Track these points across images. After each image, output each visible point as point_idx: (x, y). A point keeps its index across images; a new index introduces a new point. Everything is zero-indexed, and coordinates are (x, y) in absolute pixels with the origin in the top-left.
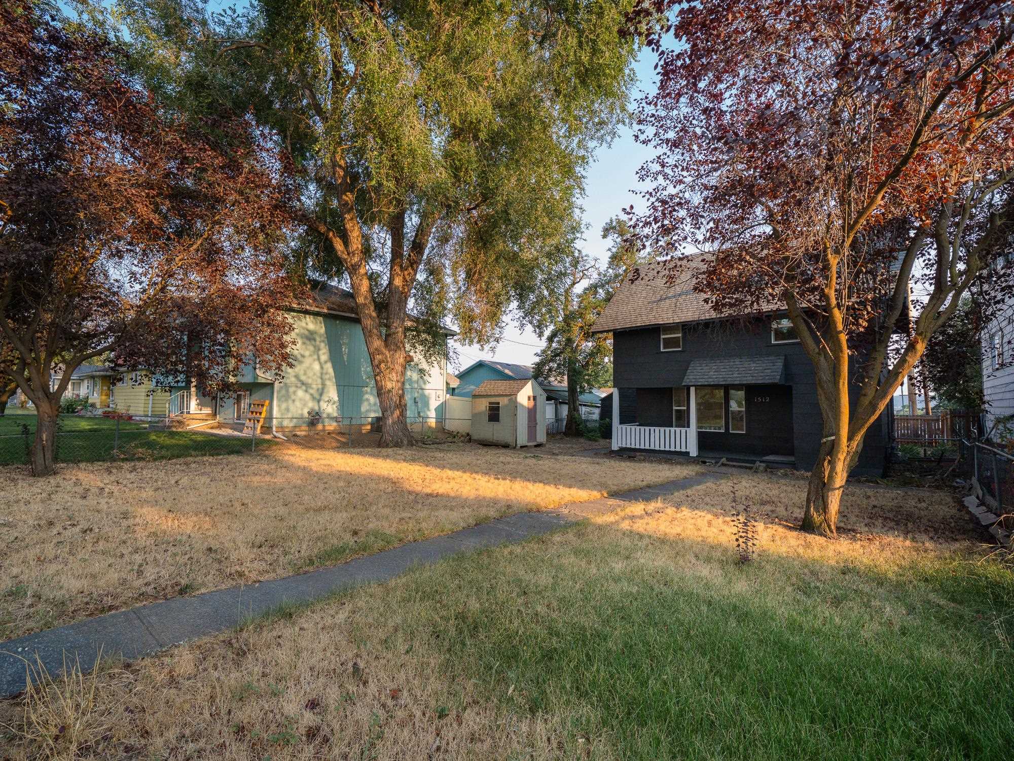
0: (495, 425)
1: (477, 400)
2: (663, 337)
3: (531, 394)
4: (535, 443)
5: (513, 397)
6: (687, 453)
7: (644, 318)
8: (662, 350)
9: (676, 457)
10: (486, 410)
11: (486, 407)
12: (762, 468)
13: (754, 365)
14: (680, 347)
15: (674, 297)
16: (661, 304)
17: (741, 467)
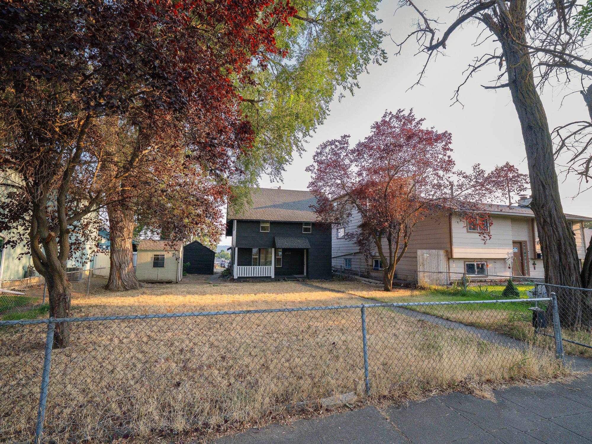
0: (160, 269)
1: (143, 253)
2: (261, 225)
6: (270, 277)
7: (255, 216)
8: (260, 231)
9: (265, 279)
10: (152, 259)
11: (152, 258)
12: (301, 280)
13: (299, 241)
14: (269, 231)
15: (263, 208)
16: (258, 210)
17: (294, 280)
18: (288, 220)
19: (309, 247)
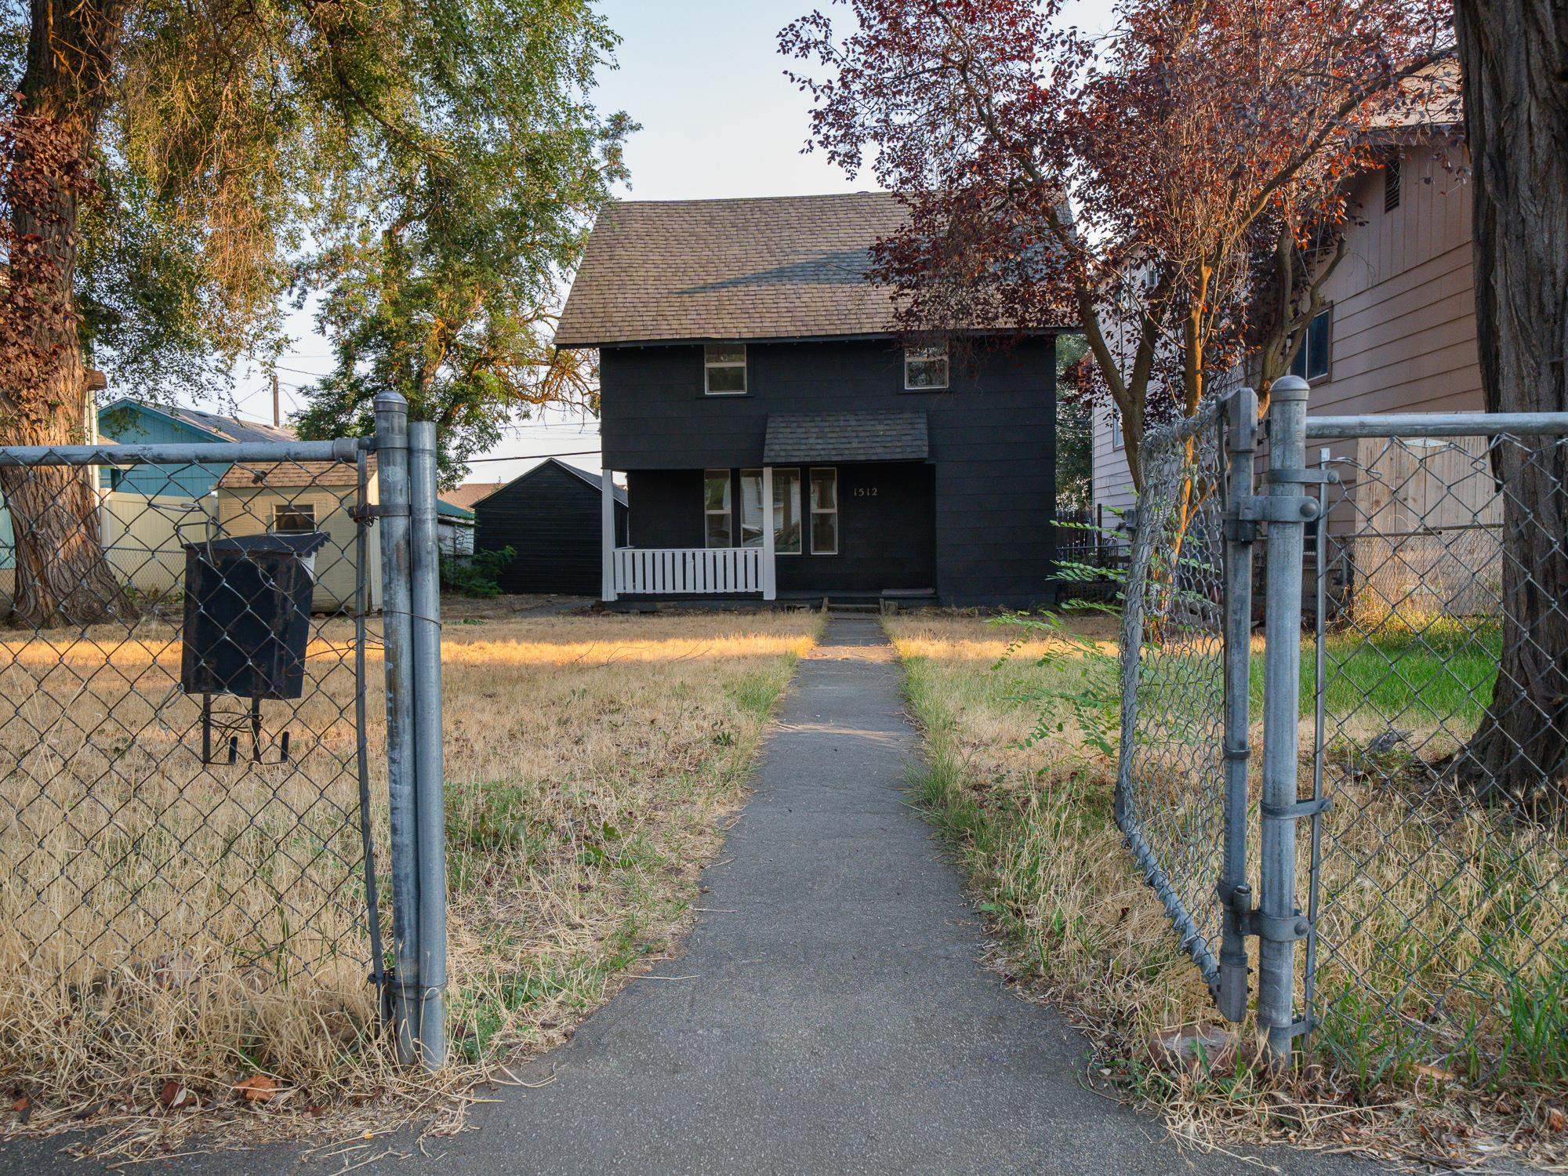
1: (236, 501)
2: (708, 365)
5: (354, 492)
6: (759, 596)
7: (675, 324)
9: (737, 604)
11: (270, 516)
12: (893, 608)
13: (881, 427)
14: (742, 388)
15: (723, 285)
16: (699, 297)
17: (858, 610)
18: (823, 333)
19: (924, 453)
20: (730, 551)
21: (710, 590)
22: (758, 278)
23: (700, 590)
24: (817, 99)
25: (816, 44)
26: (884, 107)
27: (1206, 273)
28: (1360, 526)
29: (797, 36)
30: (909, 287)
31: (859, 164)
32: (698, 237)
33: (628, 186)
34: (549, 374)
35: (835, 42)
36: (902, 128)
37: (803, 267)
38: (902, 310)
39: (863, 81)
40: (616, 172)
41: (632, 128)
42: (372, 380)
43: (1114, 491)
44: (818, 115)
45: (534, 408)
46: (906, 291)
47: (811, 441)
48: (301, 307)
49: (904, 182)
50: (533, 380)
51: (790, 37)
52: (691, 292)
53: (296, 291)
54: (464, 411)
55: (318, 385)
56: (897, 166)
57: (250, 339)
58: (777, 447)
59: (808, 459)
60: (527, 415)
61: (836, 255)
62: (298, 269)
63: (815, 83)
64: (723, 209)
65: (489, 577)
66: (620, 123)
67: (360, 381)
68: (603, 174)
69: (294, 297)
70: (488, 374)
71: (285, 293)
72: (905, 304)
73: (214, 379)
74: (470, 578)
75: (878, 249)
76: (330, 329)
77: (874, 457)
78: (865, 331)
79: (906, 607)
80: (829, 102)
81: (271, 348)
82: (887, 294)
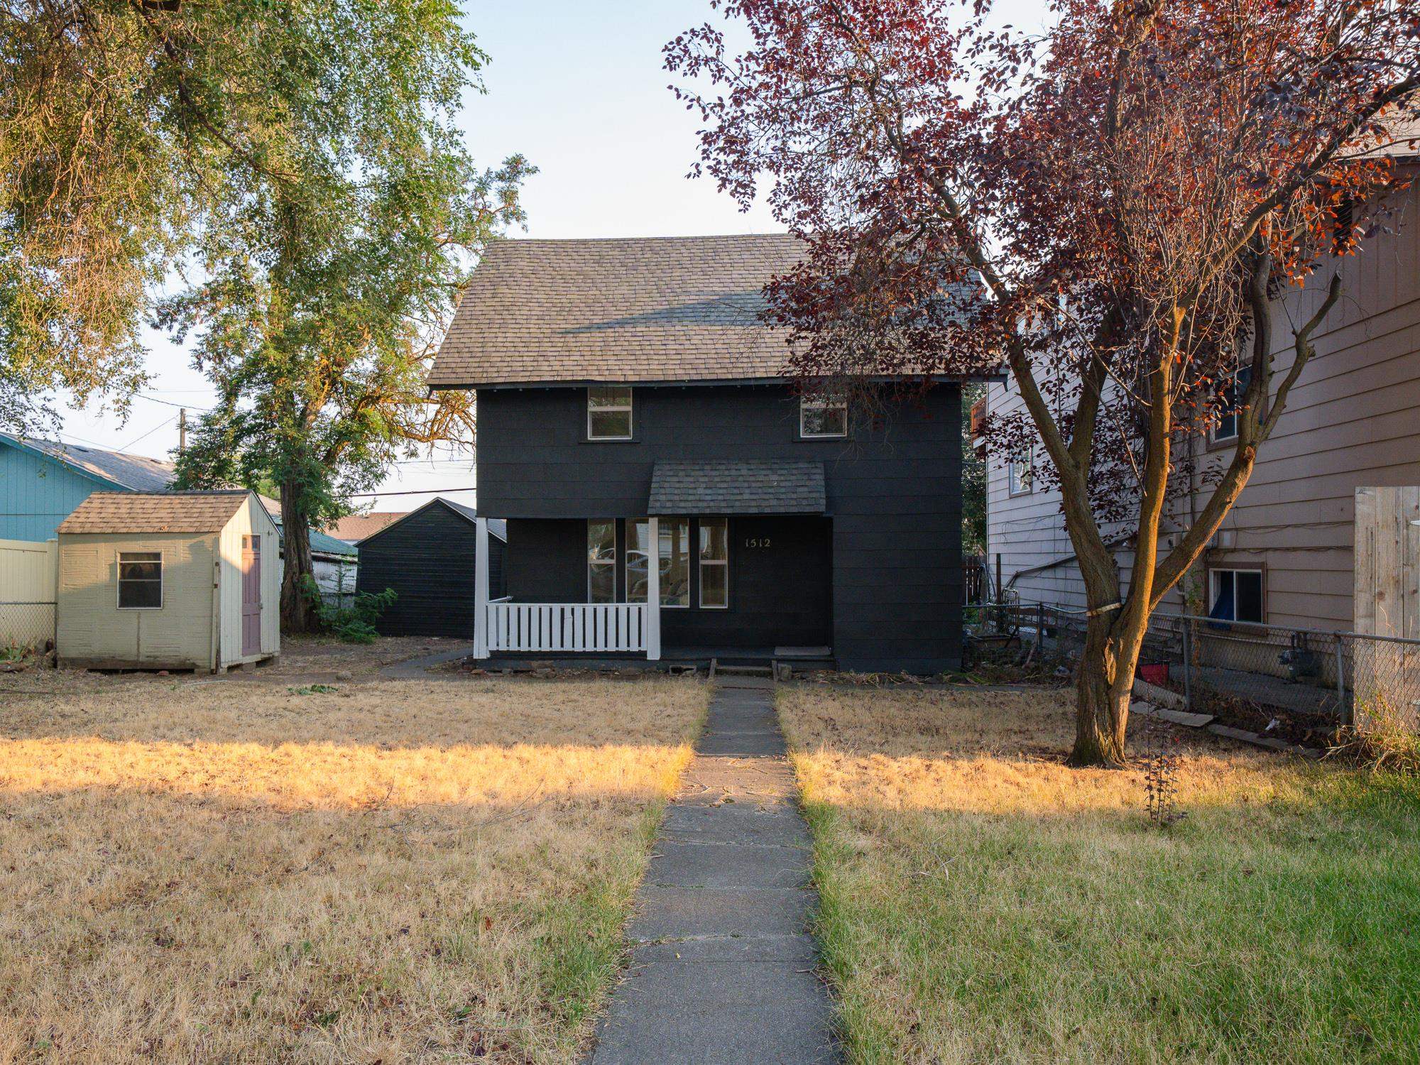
0: (147, 614)
1: (78, 548)
2: (591, 409)
3: (248, 532)
4: (258, 657)
5: (208, 539)
6: (642, 655)
7: (557, 365)
8: (590, 438)
9: (618, 665)
10: (113, 573)
11: (113, 566)
12: (786, 672)
13: (775, 477)
14: (627, 434)
15: (609, 325)
16: (584, 337)
17: (749, 674)
18: (714, 377)
19: (822, 507)
20: (612, 607)
21: (590, 648)
22: (646, 319)
23: (579, 648)
24: (706, 118)
25: (707, 61)
26: (780, 134)
27: (1179, 315)
28: (1360, 626)
29: (686, 51)
30: (807, 329)
31: (753, 195)
32: (586, 277)
33: (524, 227)
34: (438, 412)
35: (728, 59)
36: (800, 157)
37: (694, 309)
38: (799, 354)
39: (758, 102)
40: (513, 214)
41: (528, 171)
42: (255, 417)
43: (1011, 538)
44: (708, 139)
45: (422, 447)
46: (803, 334)
47: (701, 491)
48: (181, 342)
49: (802, 216)
50: (421, 418)
51: (677, 52)
52: (575, 332)
53: (176, 326)
54: (349, 448)
55: (198, 422)
56: (795, 199)
57: (105, 374)
58: (663, 498)
59: (695, 511)
60: (413, 454)
61: (729, 296)
62: (178, 304)
63: (704, 101)
64: (613, 248)
65: (368, 621)
66: (515, 167)
67: (242, 418)
68: (499, 216)
69: (174, 332)
70: (372, 413)
71: (165, 327)
72: (803, 347)
73: (40, 419)
74: (348, 621)
75: (774, 288)
76: (208, 365)
77: (767, 510)
78: (758, 375)
79: (800, 673)
80: (719, 123)
81: (127, 384)
82: (782, 338)
